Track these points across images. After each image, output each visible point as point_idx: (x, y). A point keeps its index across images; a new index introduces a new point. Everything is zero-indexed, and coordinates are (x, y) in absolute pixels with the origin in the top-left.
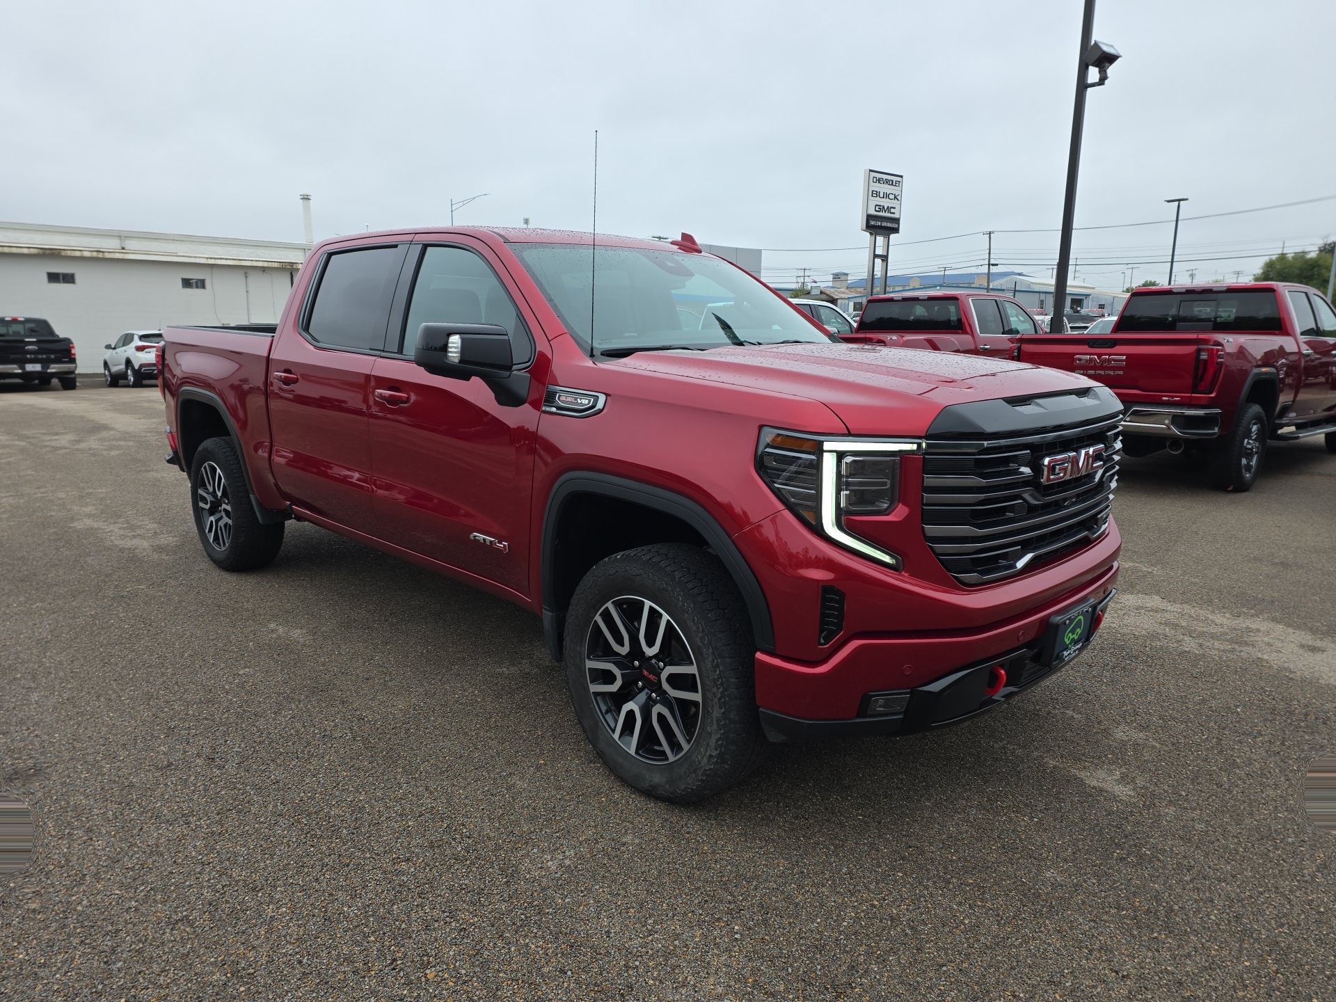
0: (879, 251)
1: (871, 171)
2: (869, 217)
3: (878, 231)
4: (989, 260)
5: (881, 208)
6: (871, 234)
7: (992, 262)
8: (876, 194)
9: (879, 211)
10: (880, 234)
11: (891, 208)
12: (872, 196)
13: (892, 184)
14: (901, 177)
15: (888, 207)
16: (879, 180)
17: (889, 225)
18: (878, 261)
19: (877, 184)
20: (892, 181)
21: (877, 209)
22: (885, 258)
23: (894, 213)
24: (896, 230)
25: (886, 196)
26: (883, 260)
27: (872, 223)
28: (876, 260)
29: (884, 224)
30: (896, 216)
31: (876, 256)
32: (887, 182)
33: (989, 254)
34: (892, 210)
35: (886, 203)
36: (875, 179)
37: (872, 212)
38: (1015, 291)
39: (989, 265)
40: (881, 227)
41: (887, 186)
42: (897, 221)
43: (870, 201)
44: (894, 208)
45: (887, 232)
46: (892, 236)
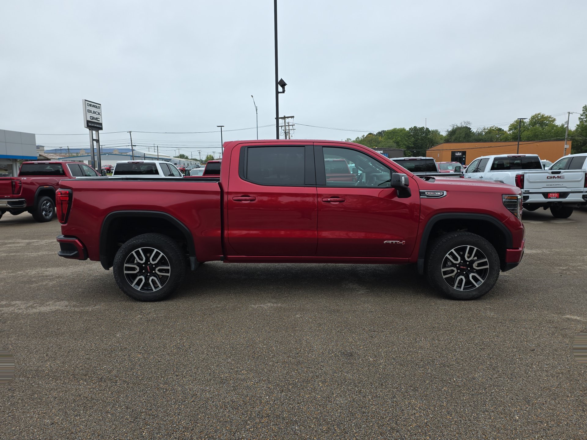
0: (94, 138)
1: (86, 100)
2: (88, 122)
3: (93, 128)
4: (132, 144)
5: (93, 118)
6: (89, 129)
7: (133, 144)
8: (90, 111)
9: (93, 119)
10: (94, 130)
11: (98, 118)
12: (88, 112)
13: (97, 108)
14: (100, 105)
15: (96, 118)
16: (90, 105)
17: (98, 126)
18: (95, 142)
19: (89, 107)
20: (96, 106)
21: (91, 118)
22: (98, 141)
23: (99, 121)
24: (101, 129)
25: (95, 113)
26: (97, 142)
27: (90, 124)
28: (94, 141)
29: (95, 125)
30: (100, 122)
31: (93, 140)
32: (94, 106)
33: (131, 141)
34: (98, 119)
35: (95, 116)
36: (88, 104)
37: (89, 119)
38: (145, 157)
39: (132, 145)
40: (94, 127)
41: (94, 108)
42: (101, 124)
43: (87, 115)
44: (99, 118)
45: (97, 129)
46: (100, 131)
